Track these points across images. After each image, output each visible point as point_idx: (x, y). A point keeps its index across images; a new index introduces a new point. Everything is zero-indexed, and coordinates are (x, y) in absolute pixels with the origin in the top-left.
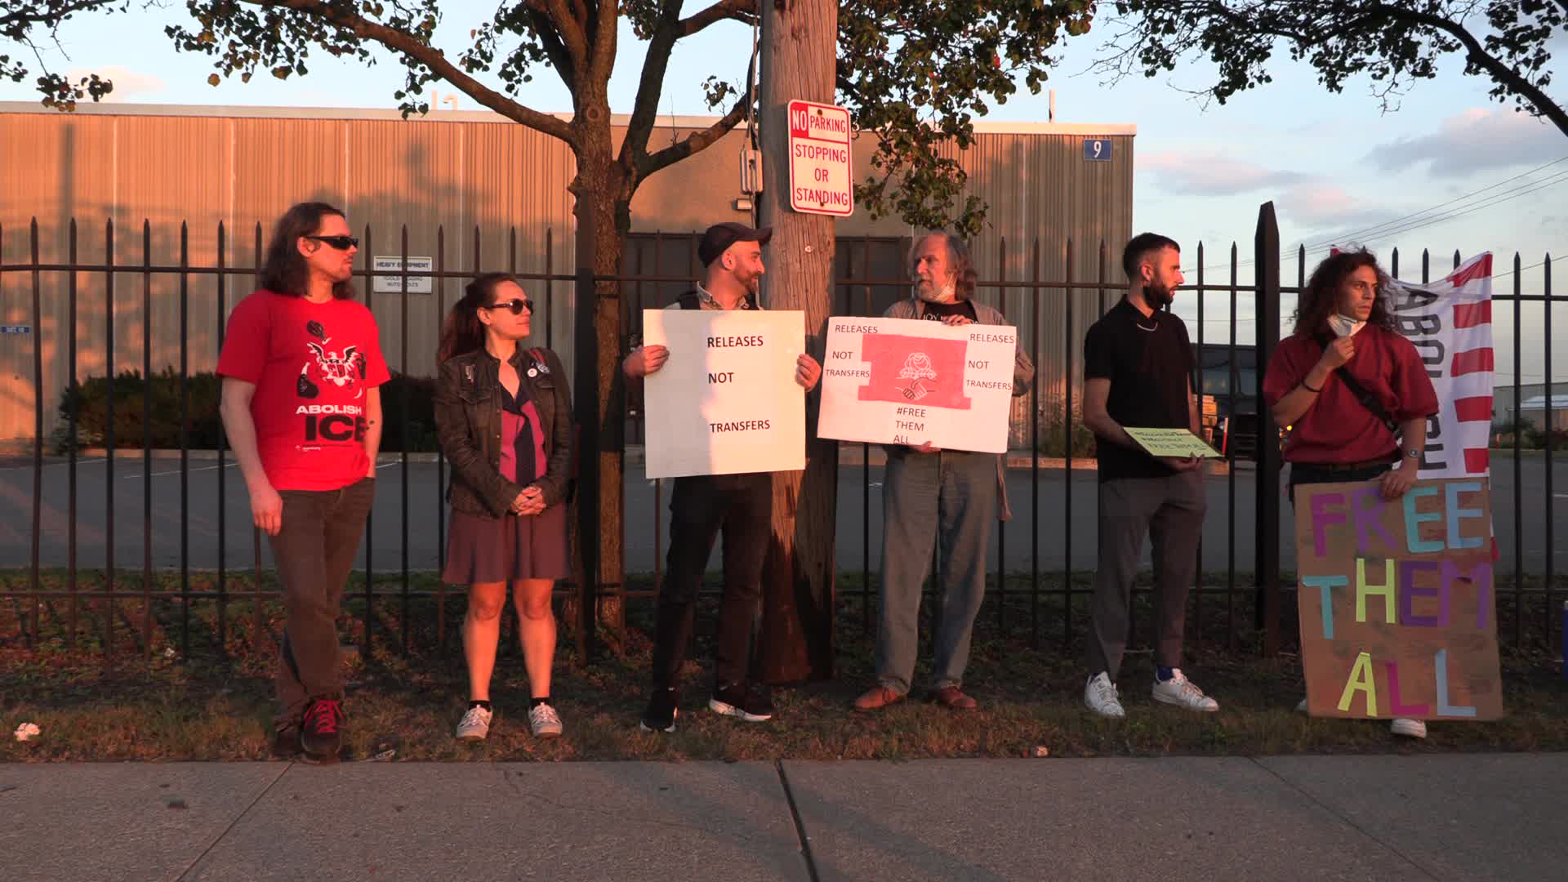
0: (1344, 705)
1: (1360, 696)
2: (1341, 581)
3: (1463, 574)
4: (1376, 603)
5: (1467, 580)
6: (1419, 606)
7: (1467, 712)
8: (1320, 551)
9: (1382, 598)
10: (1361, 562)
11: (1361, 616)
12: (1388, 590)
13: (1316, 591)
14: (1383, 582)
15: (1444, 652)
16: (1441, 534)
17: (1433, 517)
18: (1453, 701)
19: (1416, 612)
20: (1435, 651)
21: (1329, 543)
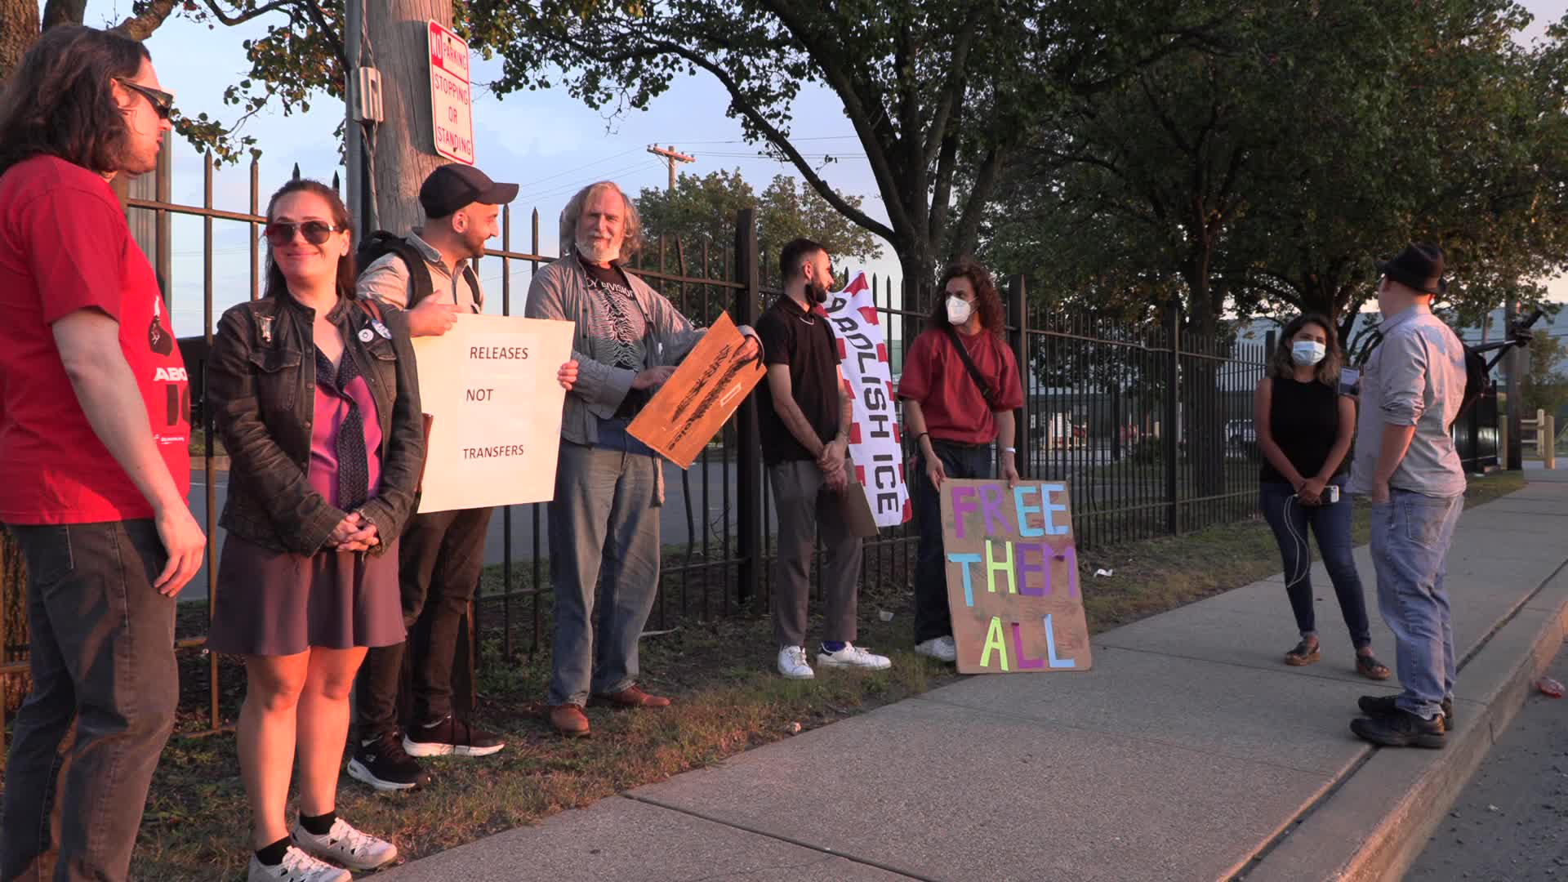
0: (984, 662)
1: (995, 654)
2: (974, 558)
3: (1058, 554)
4: (1001, 576)
5: (1060, 559)
6: (1032, 579)
7: (1069, 664)
8: (961, 534)
9: (1005, 573)
10: (988, 543)
11: (991, 587)
12: (1009, 566)
13: (960, 564)
14: (1004, 560)
15: (1050, 617)
16: (1041, 524)
17: (1035, 509)
18: (1059, 656)
19: (1029, 585)
20: (1044, 616)
21: (966, 527)
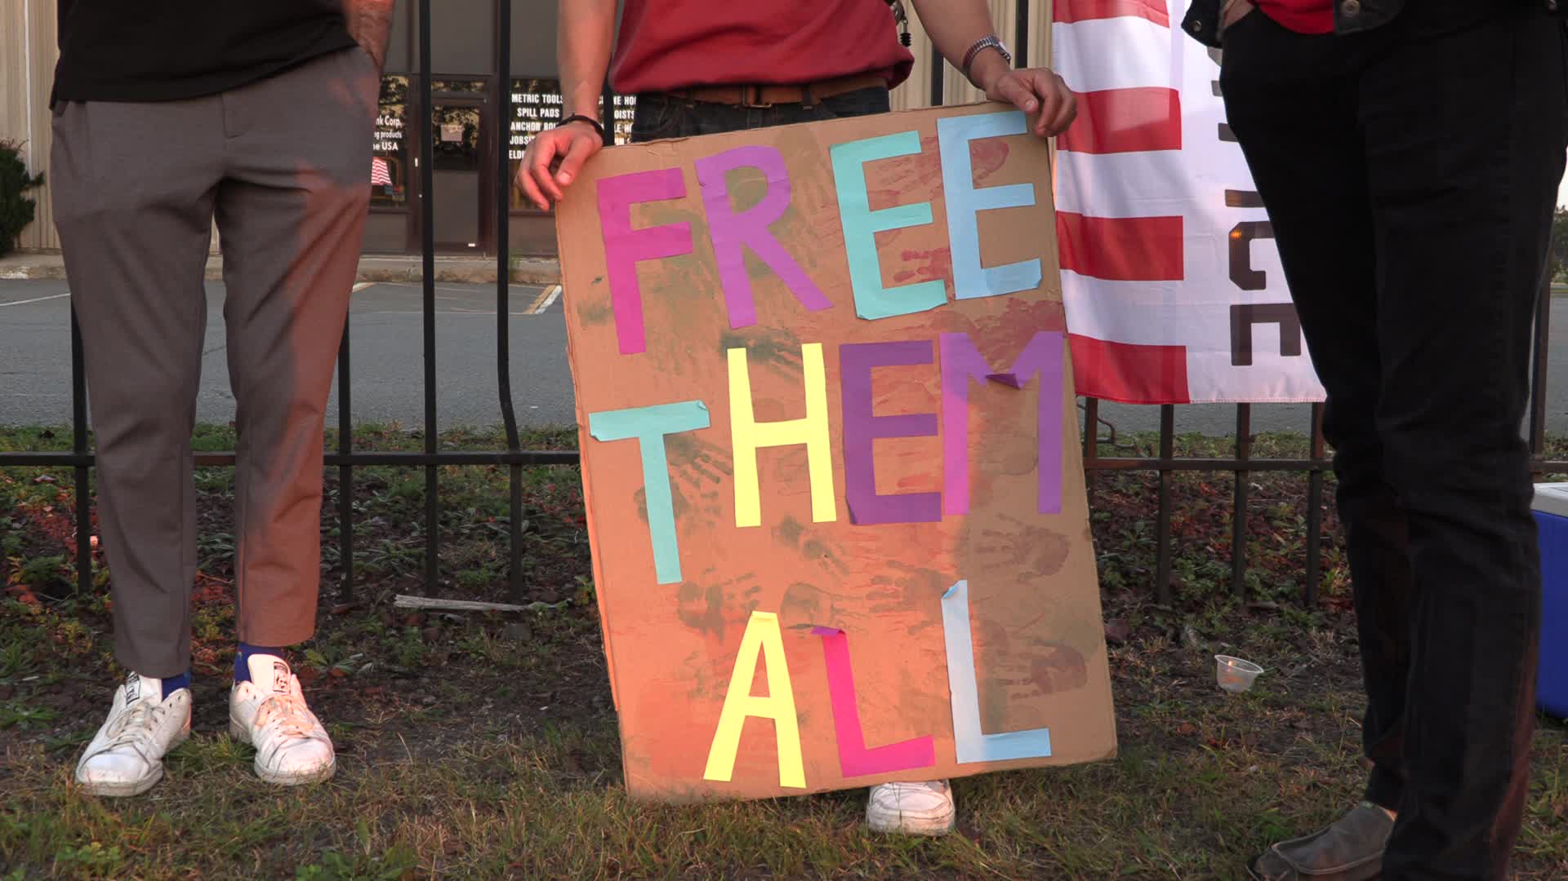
0: (720, 767)
1: (759, 735)
2: (689, 417)
3: (998, 367)
4: (783, 466)
5: (1006, 381)
6: (894, 466)
7: (1029, 747)
8: (632, 340)
9: (797, 454)
10: (737, 358)
11: (748, 510)
12: (812, 429)
13: (630, 448)
14: (797, 410)
15: (962, 586)
16: (937, 265)
17: (914, 215)
18: (993, 721)
19: (885, 486)
20: (940, 589)
21: (654, 314)
